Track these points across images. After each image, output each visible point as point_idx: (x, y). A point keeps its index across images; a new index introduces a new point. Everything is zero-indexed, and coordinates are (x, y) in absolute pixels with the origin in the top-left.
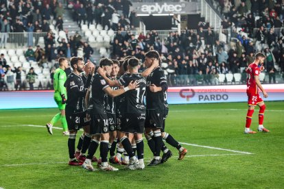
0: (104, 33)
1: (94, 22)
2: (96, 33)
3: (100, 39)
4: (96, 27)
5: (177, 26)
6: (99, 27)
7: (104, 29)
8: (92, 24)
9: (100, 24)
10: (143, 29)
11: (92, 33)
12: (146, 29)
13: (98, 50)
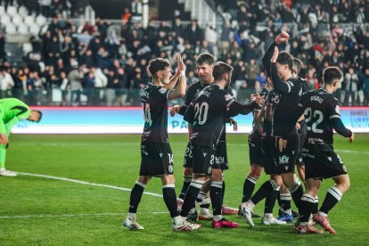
0: (29, 20)
1: (15, 3)
2: (17, 20)
3: (23, 30)
4: (18, 11)
5: (141, 15)
6: (23, 10)
7: (30, 14)
8: (12, 5)
9: (26, 5)
10: (90, 17)
11: (11, 20)
12: (96, 17)
13: (19, 46)
